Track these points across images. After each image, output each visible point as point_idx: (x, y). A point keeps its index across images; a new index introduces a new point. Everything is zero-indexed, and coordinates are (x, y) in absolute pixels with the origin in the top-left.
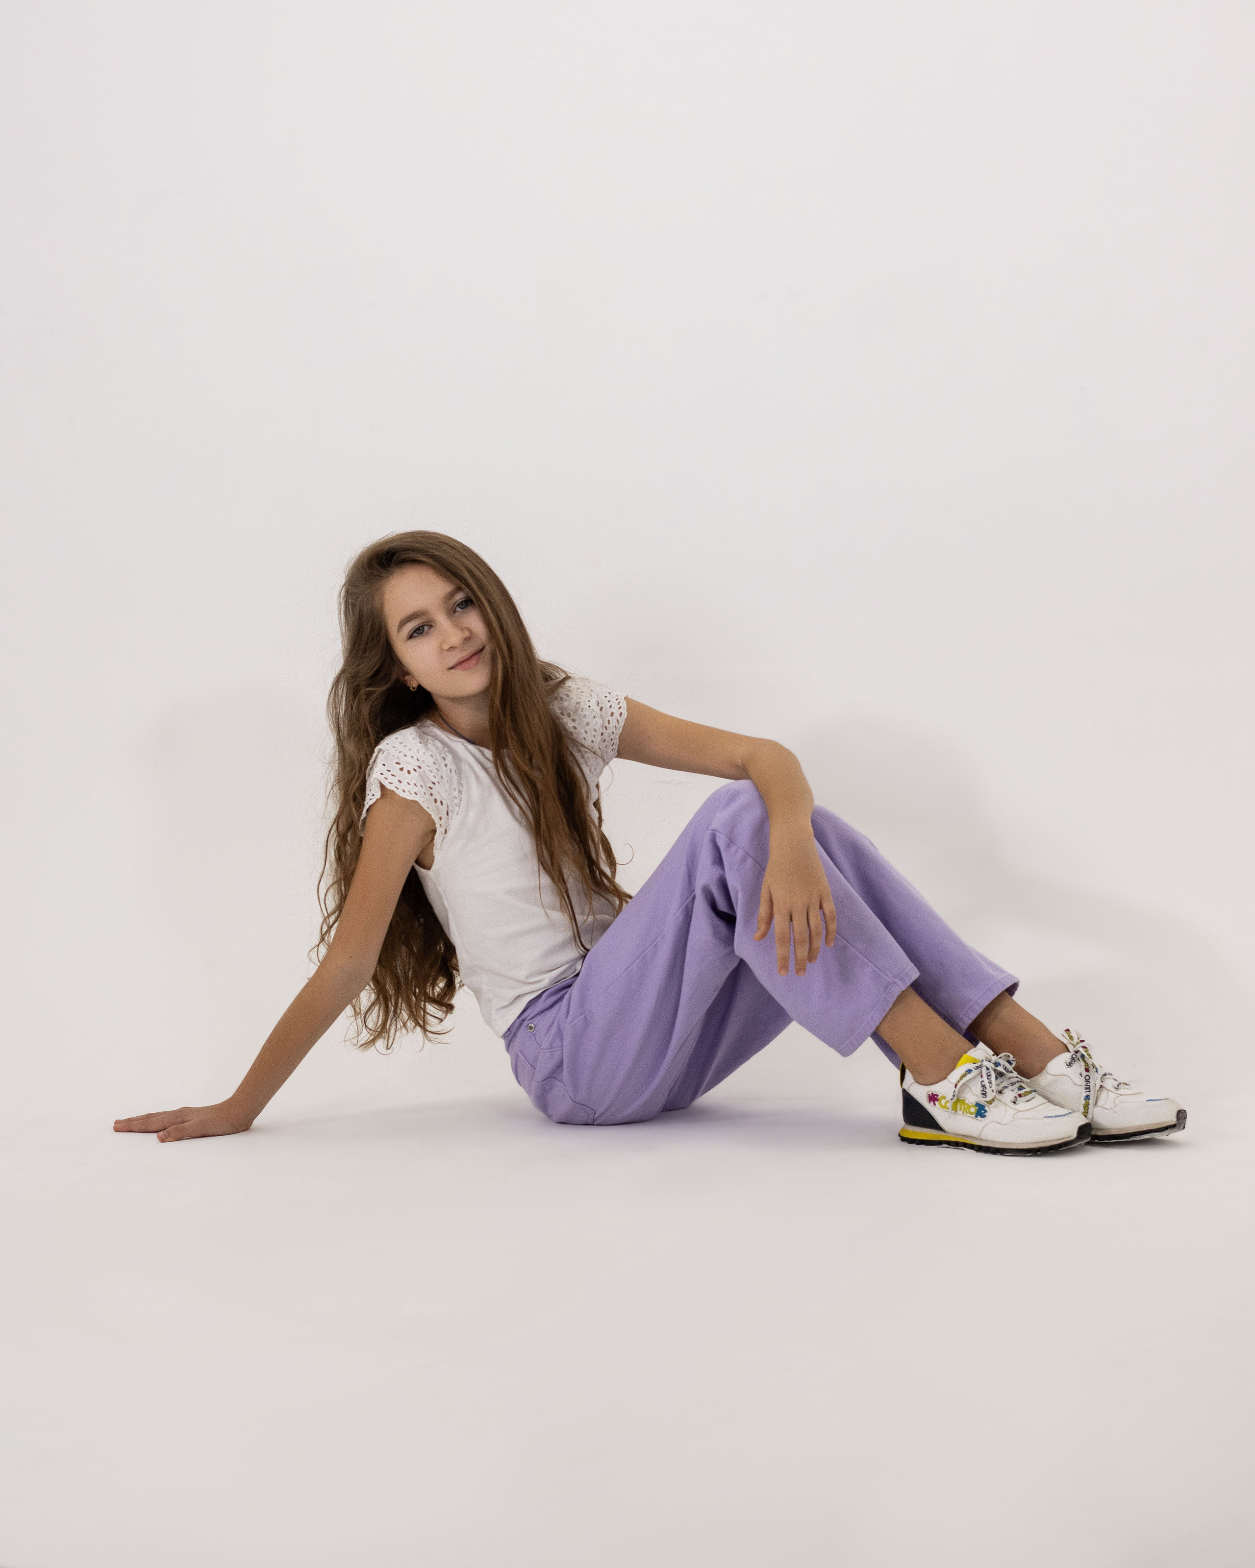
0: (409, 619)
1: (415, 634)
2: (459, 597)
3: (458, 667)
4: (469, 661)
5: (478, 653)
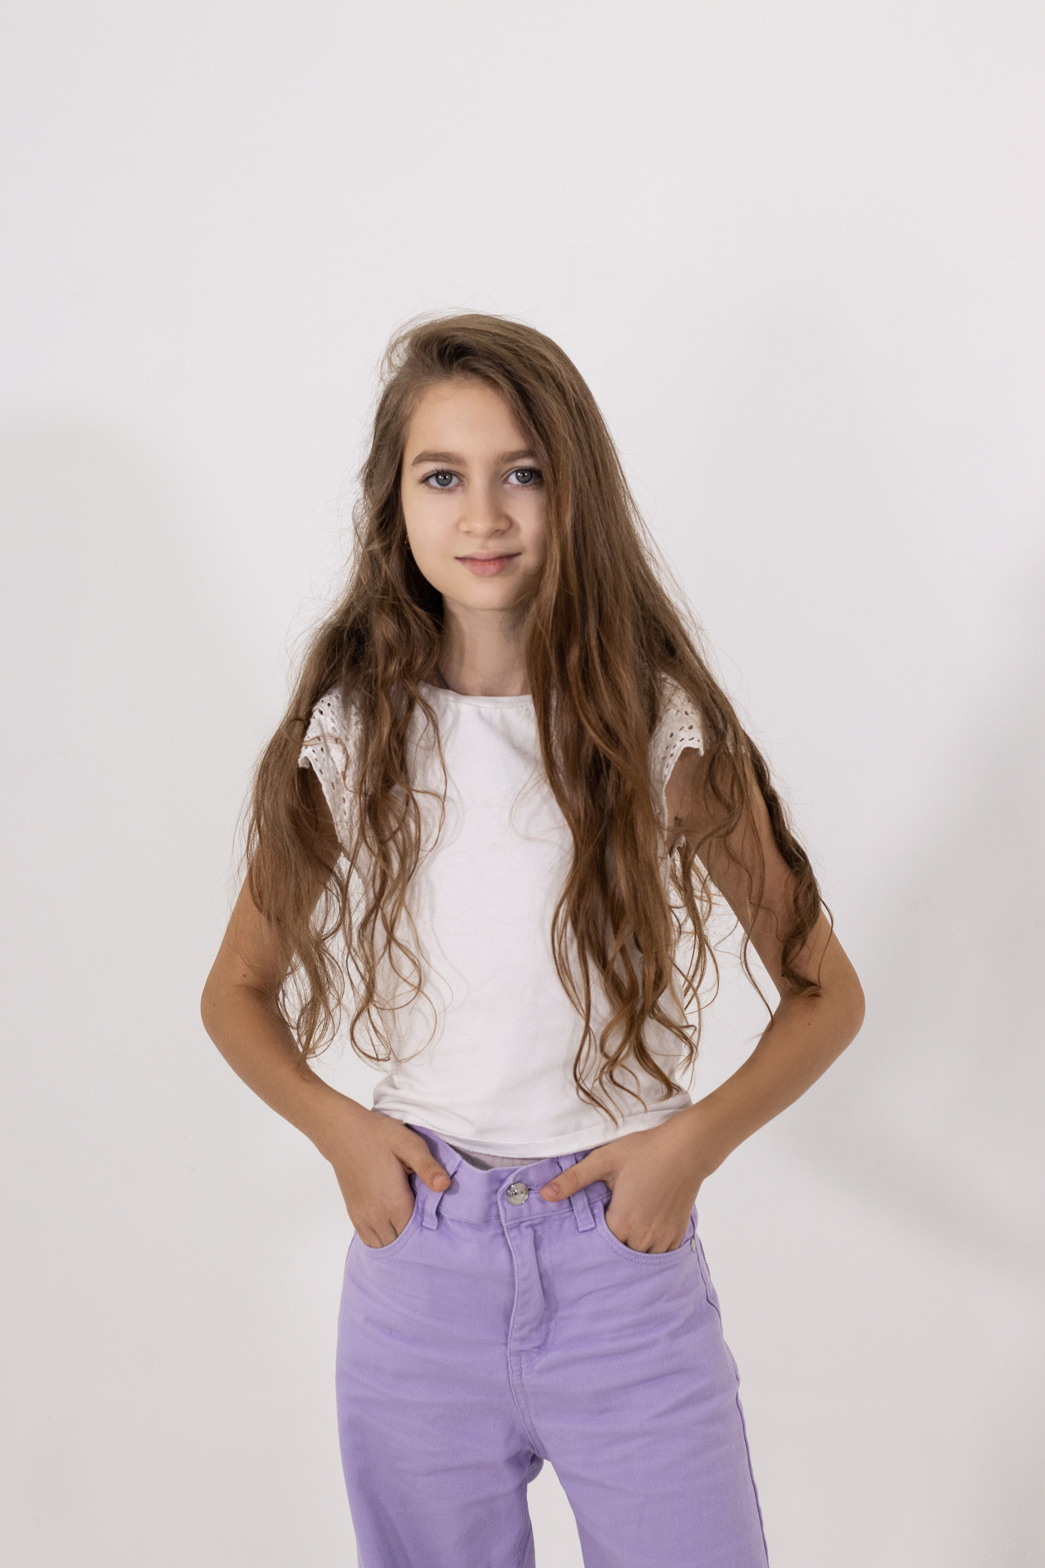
0: (436, 457)
1: (433, 481)
2: (527, 463)
3: (468, 564)
4: (487, 564)
5: (506, 559)
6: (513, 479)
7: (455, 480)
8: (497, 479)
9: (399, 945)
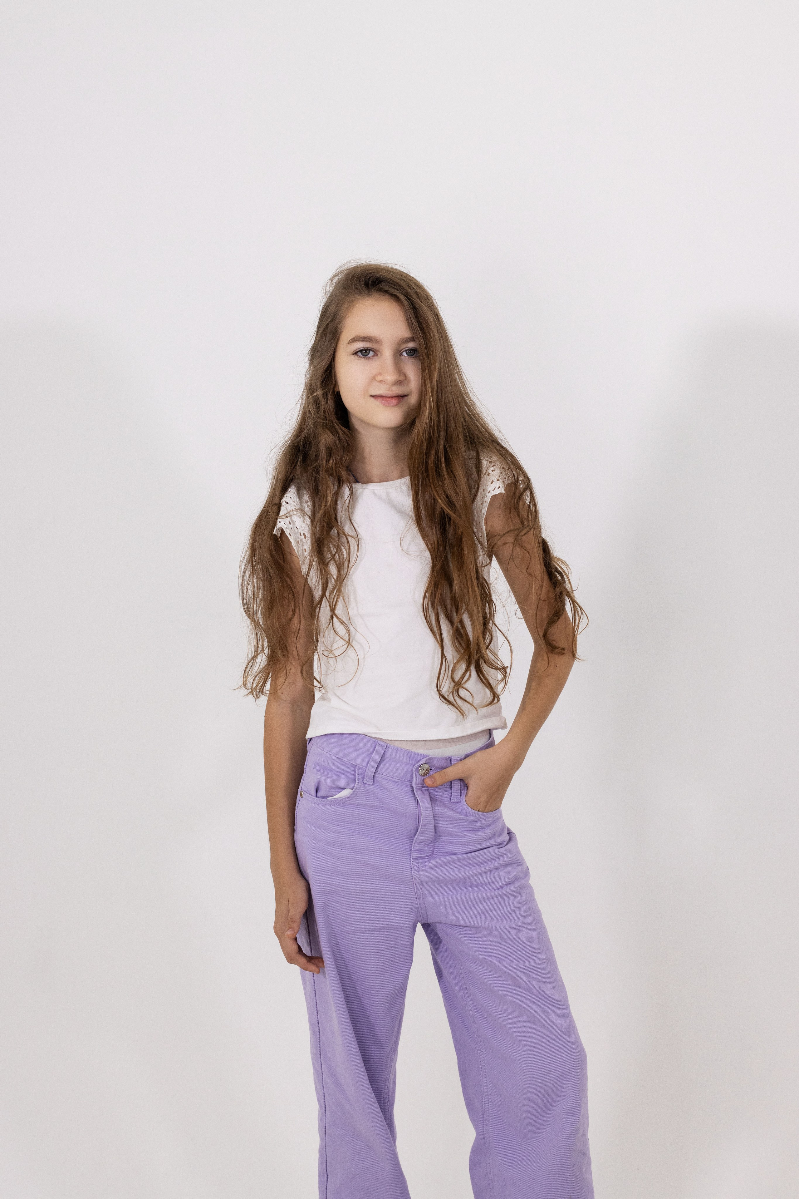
4: (390, 399)
5: (402, 397)
6: (404, 354)
7: (371, 353)
8: (398, 354)
9: (338, 618)
